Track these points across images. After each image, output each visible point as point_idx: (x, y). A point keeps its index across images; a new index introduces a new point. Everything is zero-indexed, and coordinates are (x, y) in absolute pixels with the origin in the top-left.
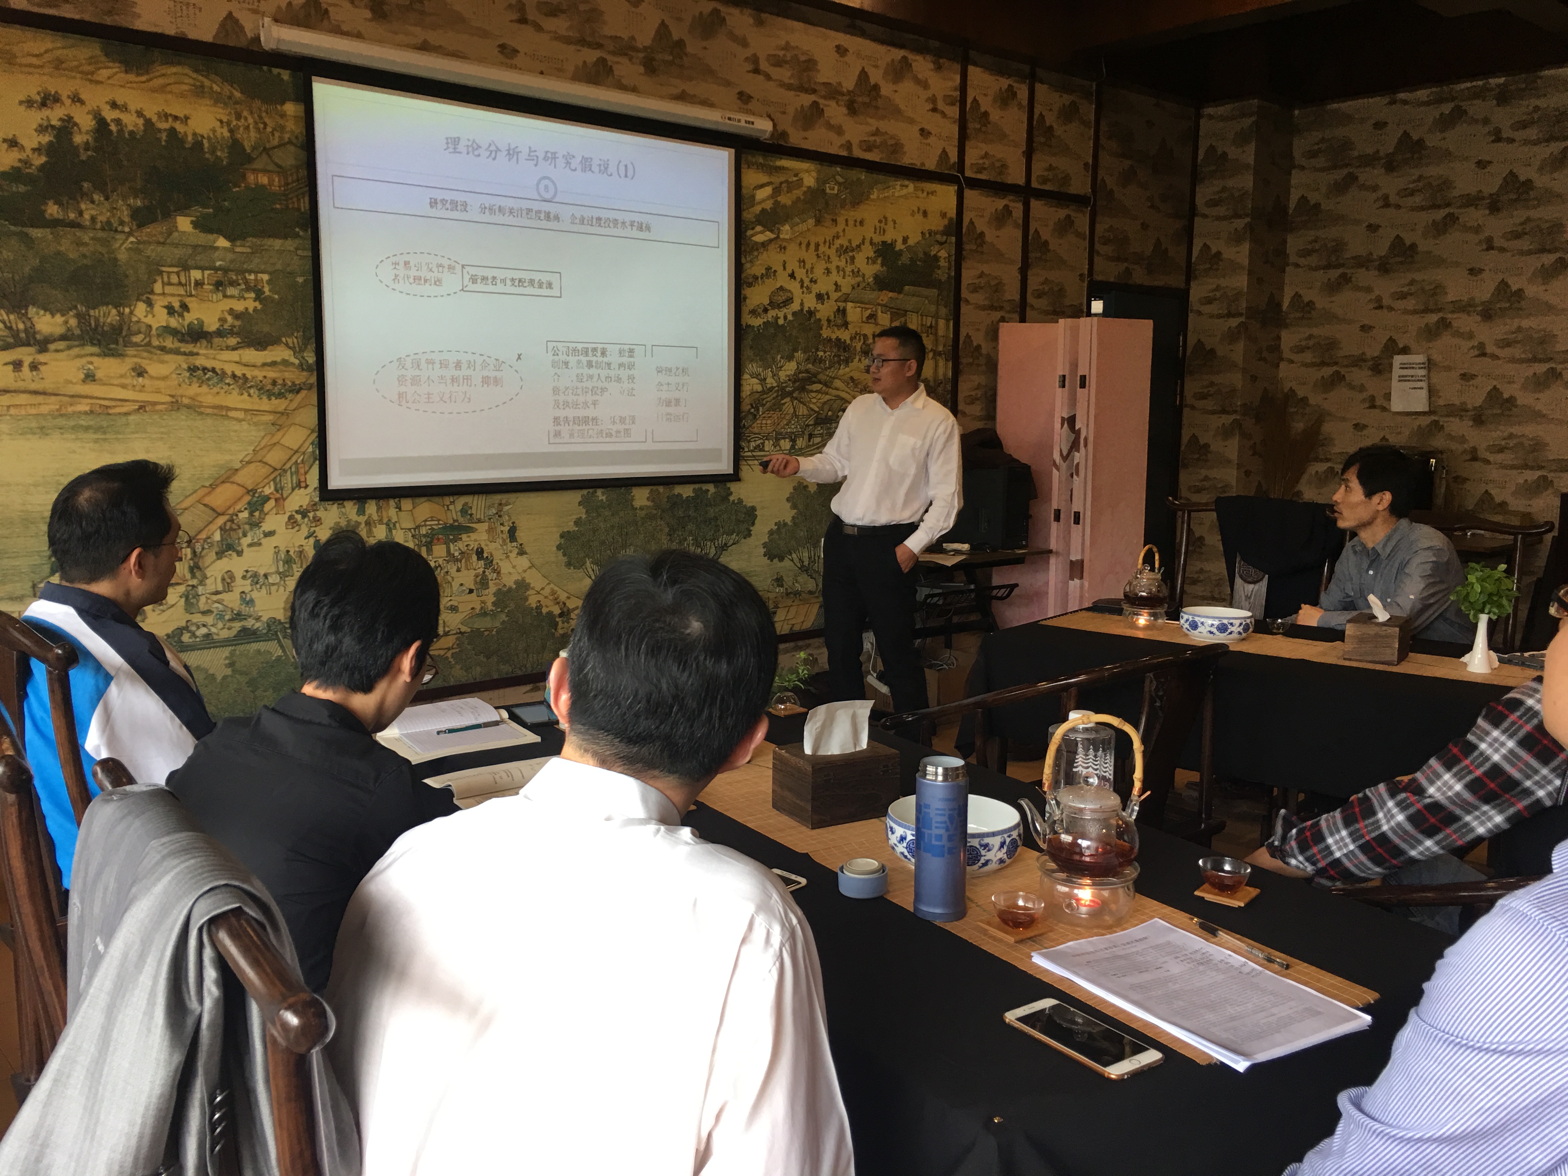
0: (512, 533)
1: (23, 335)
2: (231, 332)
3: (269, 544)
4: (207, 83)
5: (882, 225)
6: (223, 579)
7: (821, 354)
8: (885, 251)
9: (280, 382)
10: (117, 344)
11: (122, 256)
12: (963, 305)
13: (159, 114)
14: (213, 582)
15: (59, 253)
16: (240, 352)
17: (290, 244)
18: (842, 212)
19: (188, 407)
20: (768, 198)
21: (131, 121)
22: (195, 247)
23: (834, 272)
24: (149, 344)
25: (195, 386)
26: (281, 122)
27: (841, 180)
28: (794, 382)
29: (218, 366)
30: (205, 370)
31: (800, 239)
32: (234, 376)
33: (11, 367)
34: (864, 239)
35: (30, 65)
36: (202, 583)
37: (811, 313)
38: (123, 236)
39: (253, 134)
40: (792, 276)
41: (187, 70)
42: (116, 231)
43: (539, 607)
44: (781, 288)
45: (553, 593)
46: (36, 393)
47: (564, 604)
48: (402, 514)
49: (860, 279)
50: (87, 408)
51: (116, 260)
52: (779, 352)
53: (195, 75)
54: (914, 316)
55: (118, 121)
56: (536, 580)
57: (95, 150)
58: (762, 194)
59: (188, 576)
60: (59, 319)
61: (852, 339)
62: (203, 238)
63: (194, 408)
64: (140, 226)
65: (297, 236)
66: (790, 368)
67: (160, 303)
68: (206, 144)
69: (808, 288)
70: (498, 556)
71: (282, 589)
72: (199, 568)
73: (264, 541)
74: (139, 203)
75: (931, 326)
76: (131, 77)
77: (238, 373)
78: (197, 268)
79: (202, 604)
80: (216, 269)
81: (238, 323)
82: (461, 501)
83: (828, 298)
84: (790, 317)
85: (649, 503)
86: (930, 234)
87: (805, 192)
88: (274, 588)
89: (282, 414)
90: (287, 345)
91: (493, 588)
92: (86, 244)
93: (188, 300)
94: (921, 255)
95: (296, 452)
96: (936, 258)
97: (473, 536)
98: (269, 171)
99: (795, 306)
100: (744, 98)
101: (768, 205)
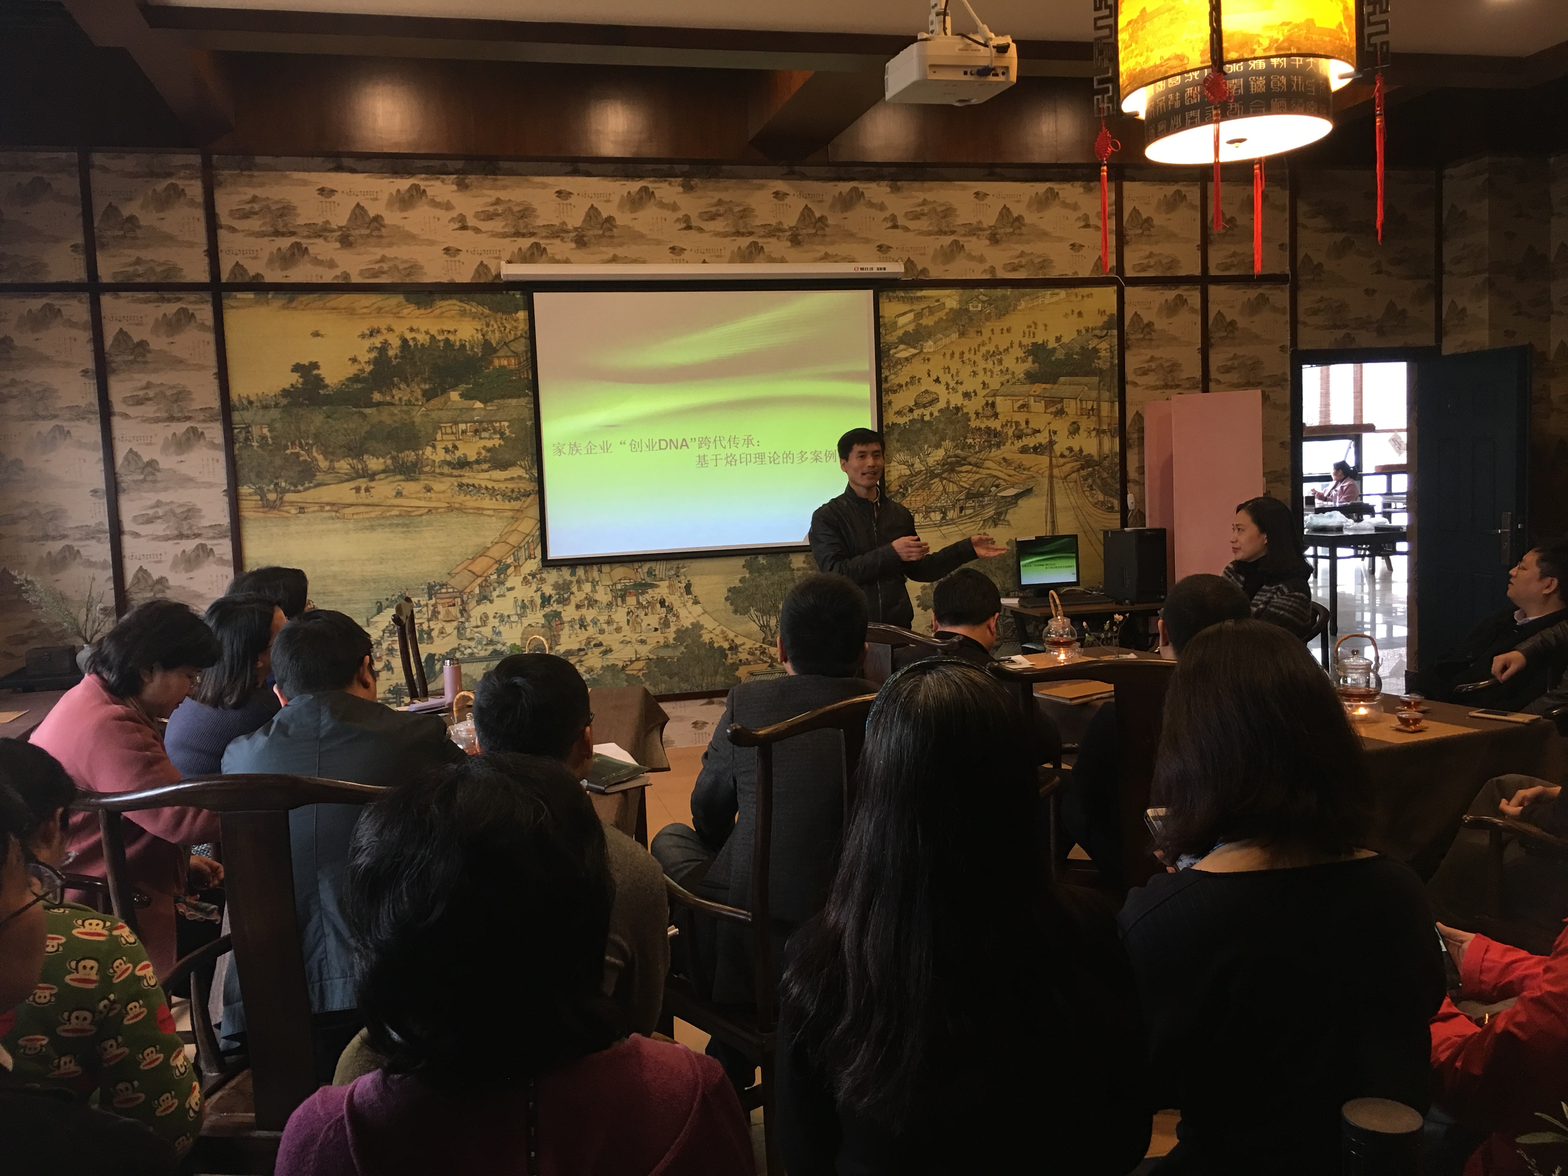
0: (688, 589)
1: (361, 471)
2: (485, 461)
3: (511, 595)
4: (468, 307)
5: (1032, 330)
6: (481, 618)
7: (969, 441)
8: (1037, 351)
9: (516, 490)
10: (415, 473)
11: (417, 420)
12: (1128, 388)
13: (438, 331)
14: (475, 621)
15: (381, 422)
16: (490, 473)
17: (523, 401)
18: (988, 324)
19: (457, 509)
20: (910, 323)
21: (422, 338)
22: (461, 410)
23: (981, 373)
24: (434, 472)
25: (462, 495)
26: (515, 324)
27: (985, 298)
28: (944, 465)
29: (476, 482)
30: (468, 485)
31: (944, 350)
32: (487, 488)
33: (354, 491)
34: (1012, 343)
35: (364, 314)
36: (467, 620)
37: (957, 409)
38: (418, 408)
39: (497, 334)
40: (937, 380)
41: (454, 302)
42: (414, 405)
43: (711, 643)
44: (926, 392)
45: (723, 632)
46: (368, 505)
47: (733, 641)
48: (603, 575)
49: (1007, 377)
50: (398, 513)
51: (413, 422)
52: (925, 442)
53: (460, 304)
54: (1073, 402)
55: (414, 339)
56: (708, 623)
57: (402, 357)
58: (902, 321)
59: (459, 615)
60: (381, 460)
61: (1002, 426)
62: (467, 403)
63: (461, 510)
64: (427, 401)
65: (527, 395)
66: (939, 454)
67: (440, 446)
68: (467, 344)
69: (953, 389)
70: (677, 605)
71: (519, 625)
72: (465, 610)
73: (508, 594)
74: (427, 386)
75: (1093, 409)
76: (422, 311)
77: (490, 487)
78: (462, 423)
79: (468, 634)
80: (475, 422)
81: (488, 455)
82: (646, 566)
83: (976, 395)
84: (936, 414)
85: (805, 565)
86: (1087, 331)
87: (947, 314)
88: (514, 625)
89: (518, 510)
90: (521, 466)
91: (673, 628)
92: (396, 415)
93: (457, 443)
94: (1077, 349)
95: (528, 535)
96: (1095, 350)
97: (657, 590)
98: (508, 357)
99: (942, 404)
100: (882, 249)
101: (911, 328)
